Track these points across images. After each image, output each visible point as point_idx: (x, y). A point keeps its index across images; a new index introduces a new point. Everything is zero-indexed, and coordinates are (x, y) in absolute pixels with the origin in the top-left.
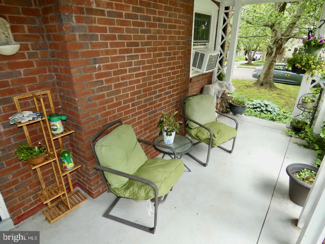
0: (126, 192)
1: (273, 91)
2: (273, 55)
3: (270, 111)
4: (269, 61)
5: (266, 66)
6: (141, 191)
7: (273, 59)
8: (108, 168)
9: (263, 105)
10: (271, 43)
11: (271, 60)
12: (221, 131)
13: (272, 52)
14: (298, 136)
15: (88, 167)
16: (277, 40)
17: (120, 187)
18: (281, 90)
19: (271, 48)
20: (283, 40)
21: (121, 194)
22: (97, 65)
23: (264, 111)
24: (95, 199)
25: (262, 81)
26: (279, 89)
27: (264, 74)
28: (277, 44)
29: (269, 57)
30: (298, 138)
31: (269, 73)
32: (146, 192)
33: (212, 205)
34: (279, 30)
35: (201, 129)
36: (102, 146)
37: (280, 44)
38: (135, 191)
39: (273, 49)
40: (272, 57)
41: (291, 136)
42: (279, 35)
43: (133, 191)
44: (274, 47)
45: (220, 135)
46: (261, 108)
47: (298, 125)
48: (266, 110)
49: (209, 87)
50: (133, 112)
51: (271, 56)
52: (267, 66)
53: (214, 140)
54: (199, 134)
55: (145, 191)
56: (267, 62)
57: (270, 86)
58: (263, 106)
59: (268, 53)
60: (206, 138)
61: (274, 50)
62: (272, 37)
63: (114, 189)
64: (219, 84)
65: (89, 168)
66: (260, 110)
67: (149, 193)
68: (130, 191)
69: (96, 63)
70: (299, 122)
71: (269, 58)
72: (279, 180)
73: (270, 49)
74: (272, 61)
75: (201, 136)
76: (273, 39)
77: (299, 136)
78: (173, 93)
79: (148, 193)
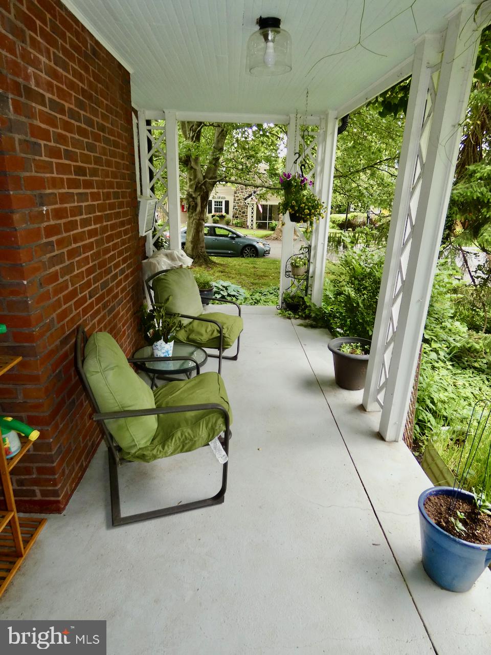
0: (170, 444)
1: (212, 269)
2: (199, 209)
3: (234, 296)
4: (194, 219)
5: (192, 227)
6: (199, 430)
7: (199, 216)
8: (127, 411)
9: (221, 287)
10: (190, 190)
11: (197, 218)
12: (225, 323)
13: (196, 204)
14: (297, 317)
15: (47, 441)
16: (200, 185)
17: (148, 444)
18: (221, 265)
19: (193, 198)
20: (207, 185)
21: (159, 453)
22: (45, 208)
23: (226, 297)
24: (64, 512)
25: (191, 254)
26: (218, 264)
27: (192, 242)
28: (200, 191)
29: (192, 213)
30: (298, 318)
31: (199, 239)
32: (210, 425)
33: (268, 431)
34: (198, 168)
35: (191, 328)
36: (105, 370)
37: (205, 190)
38: (187, 434)
39: (196, 199)
40: (197, 212)
41: (289, 318)
42: (200, 176)
43: (184, 436)
44: (197, 195)
45: (228, 329)
46: (220, 293)
47: (293, 301)
48: (229, 295)
49: (151, 262)
50: (92, 310)
51: (196, 210)
52: (193, 229)
53: (226, 337)
54: (193, 336)
55: (207, 427)
56: (191, 221)
57: (205, 261)
58: (222, 290)
59: (189, 206)
60: (207, 339)
61: (199, 200)
62: (190, 180)
63: (137, 454)
64: (167, 255)
65: (51, 440)
66: (220, 296)
67: (216, 426)
68: (177, 438)
69: (42, 205)
70: (293, 298)
71: (194, 214)
72: (316, 373)
73: (191, 200)
74: (199, 220)
75: (198, 339)
76: (192, 182)
77: (299, 315)
78: (116, 271)
79: (214, 426)
